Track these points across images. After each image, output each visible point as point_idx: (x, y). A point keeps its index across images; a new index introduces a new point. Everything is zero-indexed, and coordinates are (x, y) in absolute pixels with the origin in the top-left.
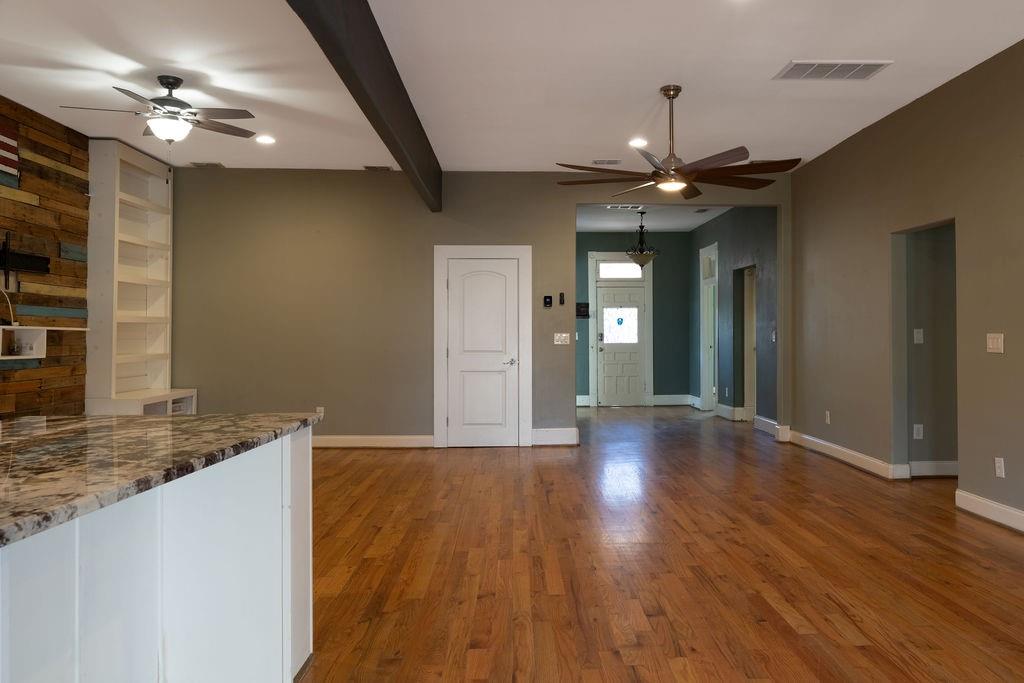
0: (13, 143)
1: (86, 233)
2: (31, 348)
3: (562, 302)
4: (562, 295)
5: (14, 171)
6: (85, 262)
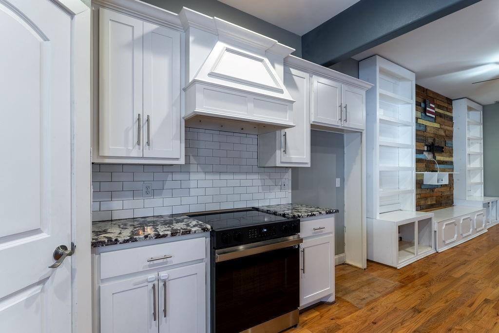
0: (433, 106)
1: (452, 137)
2: (442, 180)
5: (434, 116)
6: (452, 147)
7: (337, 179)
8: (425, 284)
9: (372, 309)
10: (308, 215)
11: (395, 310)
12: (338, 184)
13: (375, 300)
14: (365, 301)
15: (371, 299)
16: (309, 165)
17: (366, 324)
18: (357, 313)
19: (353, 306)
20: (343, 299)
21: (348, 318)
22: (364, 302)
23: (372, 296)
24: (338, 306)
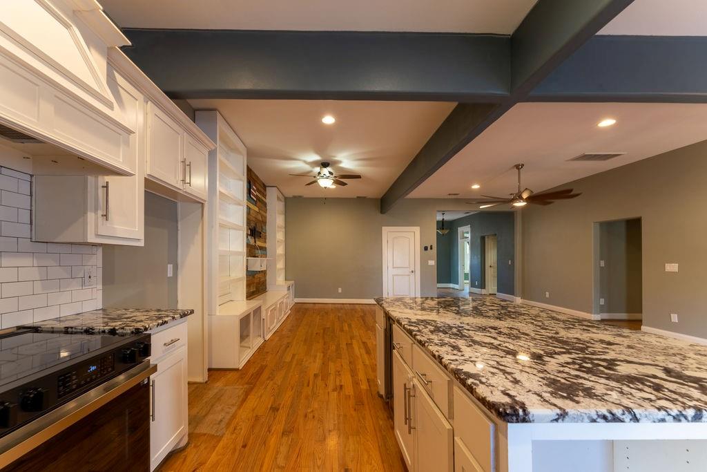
0: (255, 189)
1: (266, 223)
3: (431, 248)
4: (431, 246)
5: (255, 199)
6: (266, 233)
7: (169, 265)
8: (269, 378)
9: (235, 429)
10: (158, 325)
11: (257, 418)
12: (170, 274)
13: (234, 417)
14: (223, 423)
15: (228, 417)
16: (142, 244)
17: (237, 454)
18: (221, 444)
19: (213, 436)
20: (197, 434)
21: (214, 457)
22: (223, 425)
23: (228, 413)
24: (195, 446)
